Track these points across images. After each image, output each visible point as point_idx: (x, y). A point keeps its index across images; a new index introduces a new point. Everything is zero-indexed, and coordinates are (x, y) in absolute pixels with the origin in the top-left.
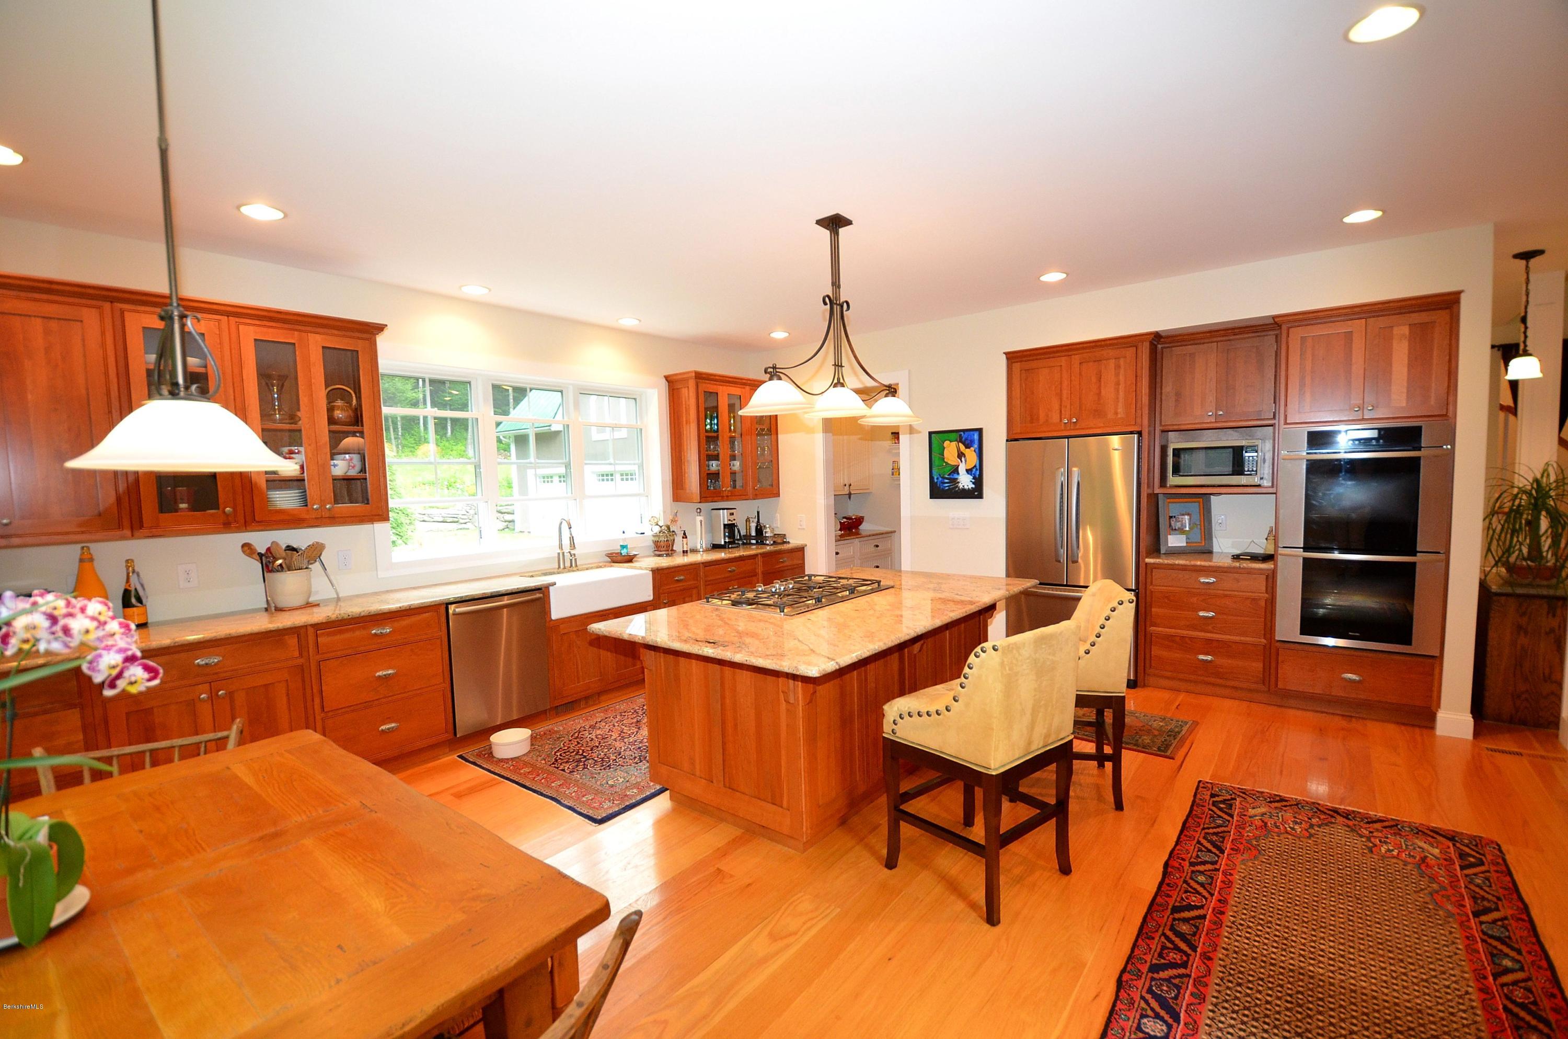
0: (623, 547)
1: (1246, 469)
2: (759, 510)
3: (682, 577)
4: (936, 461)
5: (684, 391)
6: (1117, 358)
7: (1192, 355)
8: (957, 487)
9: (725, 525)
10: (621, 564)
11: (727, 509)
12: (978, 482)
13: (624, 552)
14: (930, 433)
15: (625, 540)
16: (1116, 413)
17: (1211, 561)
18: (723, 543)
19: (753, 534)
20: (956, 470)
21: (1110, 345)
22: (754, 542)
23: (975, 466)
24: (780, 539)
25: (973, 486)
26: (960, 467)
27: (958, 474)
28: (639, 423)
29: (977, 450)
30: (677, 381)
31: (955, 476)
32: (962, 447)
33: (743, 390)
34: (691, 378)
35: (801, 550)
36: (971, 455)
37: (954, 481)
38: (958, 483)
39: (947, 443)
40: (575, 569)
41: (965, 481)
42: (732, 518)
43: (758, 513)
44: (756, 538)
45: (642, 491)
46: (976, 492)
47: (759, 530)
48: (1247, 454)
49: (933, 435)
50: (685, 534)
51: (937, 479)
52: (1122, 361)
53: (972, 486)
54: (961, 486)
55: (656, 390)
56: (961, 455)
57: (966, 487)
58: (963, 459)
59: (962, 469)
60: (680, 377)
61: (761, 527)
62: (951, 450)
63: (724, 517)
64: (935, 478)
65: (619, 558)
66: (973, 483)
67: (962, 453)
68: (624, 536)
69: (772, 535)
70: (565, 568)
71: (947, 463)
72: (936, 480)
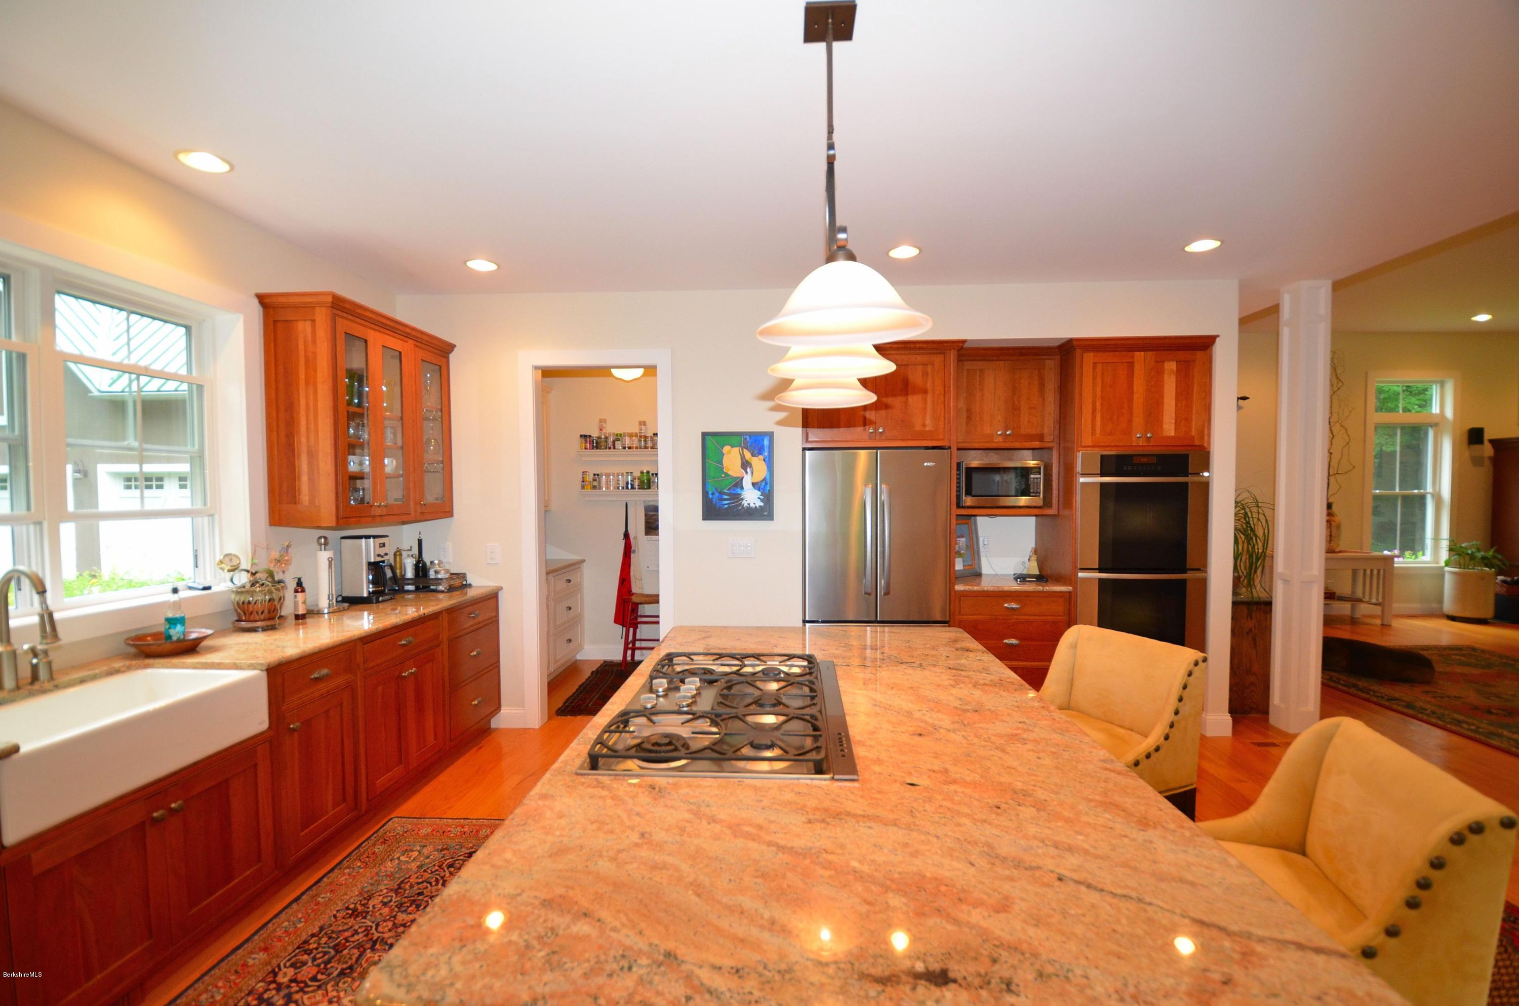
0: (172, 622)
1: (1032, 491)
2: (422, 537)
3: (325, 671)
4: (712, 472)
5: (303, 328)
6: (925, 365)
7: (981, 371)
8: (741, 504)
9: (370, 564)
10: (175, 661)
11: (375, 537)
12: (768, 498)
13: (177, 632)
14: (704, 435)
15: (177, 605)
16: (924, 425)
17: (979, 584)
18: (365, 595)
19: (410, 574)
20: (739, 483)
21: (920, 349)
22: (411, 588)
23: (764, 479)
24: (458, 583)
25: (762, 504)
26: (744, 480)
27: (742, 488)
28: (194, 373)
29: (767, 460)
30: (285, 307)
31: (739, 491)
32: (748, 455)
33: (405, 344)
34: (321, 304)
35: (492, 598)
36: (759, 466)
37: (737, 498)
38: (742, 499)
39: (726, 449)
40: (47, 685)
41: (751, 498)
42: (382, 551)
43: (420, 542)
44: (414, 581)
45: (199, 506)
46: (765, 512)
47: (421, 569)
48: (1032, 476)
49: (708, 438)
50: (300, 583)
51: (713, 494)
52: (929, 368)
53: (759, 504)
54: (745, 503)
55: (241, 318)
56: (745, 465)
57: (752, 505)
58: (748, 470)
59: (747, 482)
60: (297, 300)
61: (424, 564)
62: (732, 459)
63: (369, 550)
64: (710, 493)
65: (167, 647)
66: (762, 501)
67: (747, 462)
68: (175, 598)
69: (447, 576)
70: (18, 688)
71: (727, 475)
72: (711, 496)
